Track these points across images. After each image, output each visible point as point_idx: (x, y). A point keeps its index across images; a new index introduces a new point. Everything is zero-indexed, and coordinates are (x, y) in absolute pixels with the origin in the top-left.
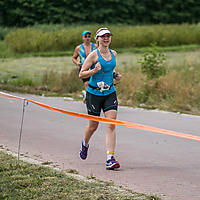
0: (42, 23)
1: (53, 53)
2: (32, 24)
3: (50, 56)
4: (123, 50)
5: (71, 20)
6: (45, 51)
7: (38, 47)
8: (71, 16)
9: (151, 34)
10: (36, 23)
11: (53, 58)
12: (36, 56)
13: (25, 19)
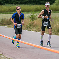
0: (7, 4)
1: (8, 13)
2: (4, 4)
3: (7, 14)
4: (29, 12)
5: (16, 3)
6: (6, 12)
7: (4, 11)
8: (16, 2)
9: (38, 8)
10: (5, 4)
11: (8, 14)
12: (3, 14)
13: (2, 3)
